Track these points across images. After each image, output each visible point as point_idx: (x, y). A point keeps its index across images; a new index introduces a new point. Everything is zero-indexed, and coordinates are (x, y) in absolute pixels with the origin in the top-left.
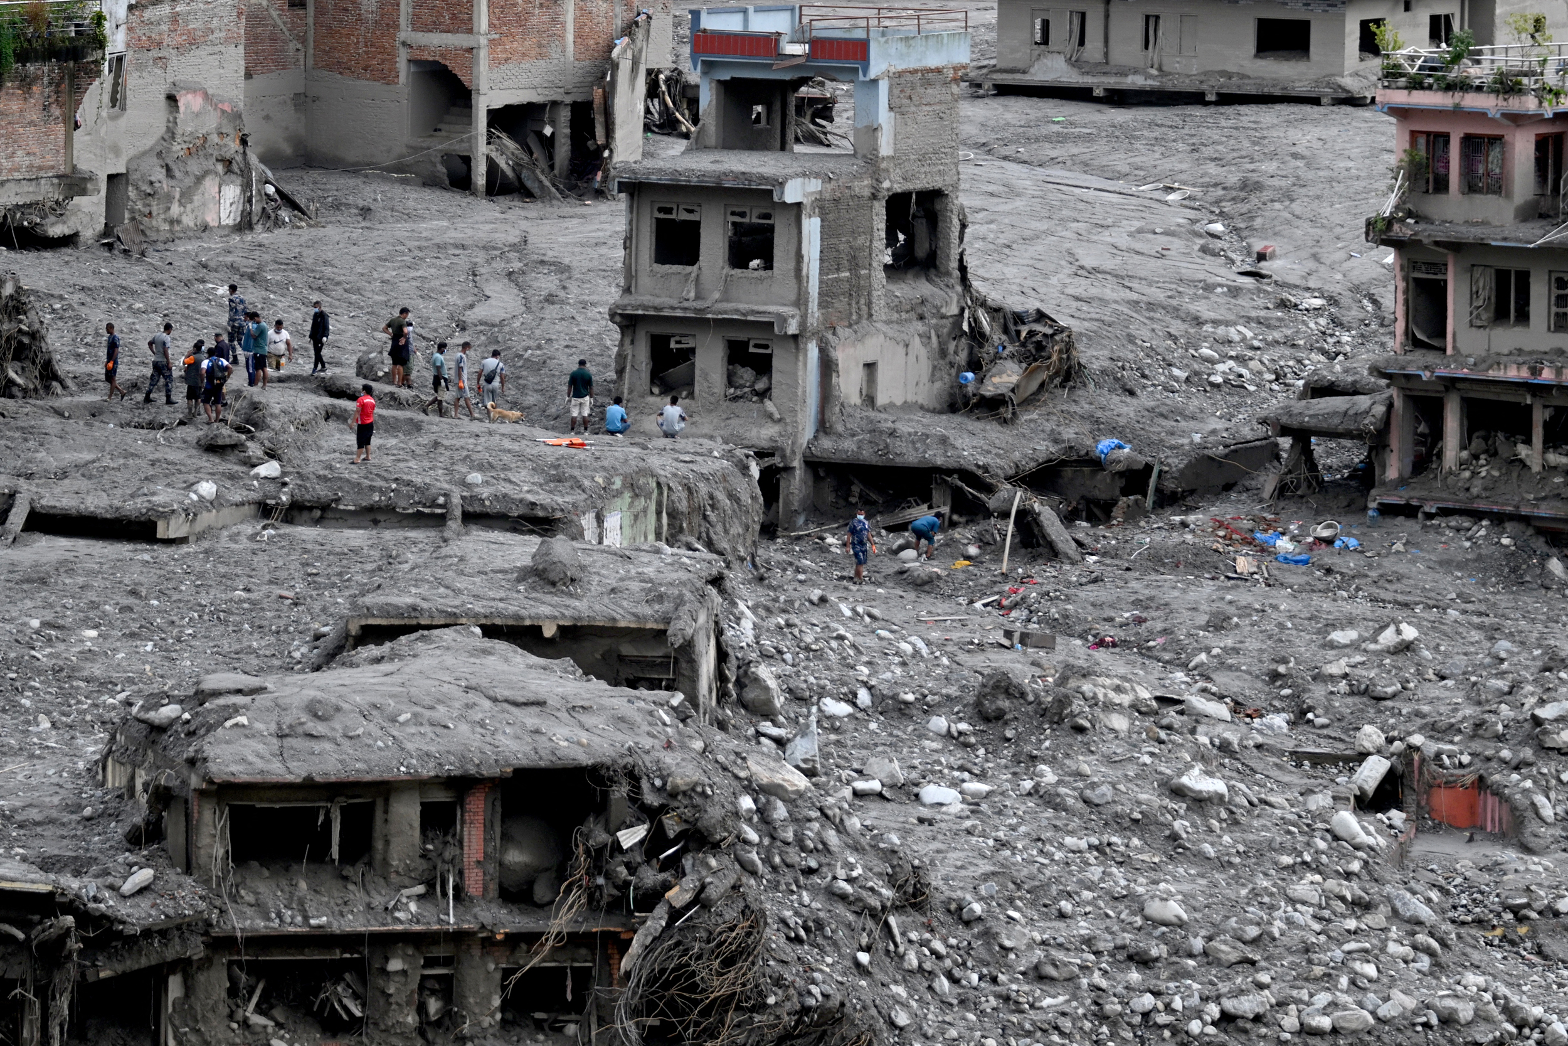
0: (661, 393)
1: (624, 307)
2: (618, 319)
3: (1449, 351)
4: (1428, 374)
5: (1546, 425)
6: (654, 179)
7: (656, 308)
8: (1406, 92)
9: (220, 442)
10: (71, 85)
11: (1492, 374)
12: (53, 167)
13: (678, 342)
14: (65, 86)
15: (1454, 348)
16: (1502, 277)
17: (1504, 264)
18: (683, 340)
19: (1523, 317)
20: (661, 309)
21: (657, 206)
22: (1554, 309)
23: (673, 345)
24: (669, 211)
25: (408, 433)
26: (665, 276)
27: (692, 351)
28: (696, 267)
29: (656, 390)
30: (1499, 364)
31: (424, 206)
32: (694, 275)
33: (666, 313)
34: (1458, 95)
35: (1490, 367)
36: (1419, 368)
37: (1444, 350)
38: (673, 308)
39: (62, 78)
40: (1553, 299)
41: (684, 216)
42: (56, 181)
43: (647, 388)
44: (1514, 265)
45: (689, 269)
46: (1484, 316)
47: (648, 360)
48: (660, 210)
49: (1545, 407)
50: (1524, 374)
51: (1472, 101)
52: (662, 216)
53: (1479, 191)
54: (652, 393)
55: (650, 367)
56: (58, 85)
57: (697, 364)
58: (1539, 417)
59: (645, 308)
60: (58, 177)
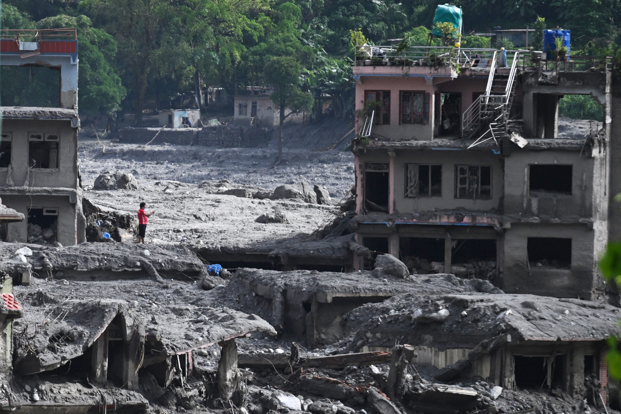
3: (391, 211)
4: (391, 223)
5: (453, 250)
8: (371, 68)
11: (431, 221)
15: (394, 209)
16: (423, 170)
17: (424, 162)
19: (437, 192)
22: (459, 186)
28: (10, 167)
30: (436, 216)
34: (406, 68)
35: (431, 217)
36: (385, 220)
37: (387, 212)
40: (459, 180)
44: (430, 162)
45: (3, 169)
46: (414, 192)
49: (453, 240)
50: (452, 220)
51: (413, 71)
53: (409, 122)
58: (449, 246)
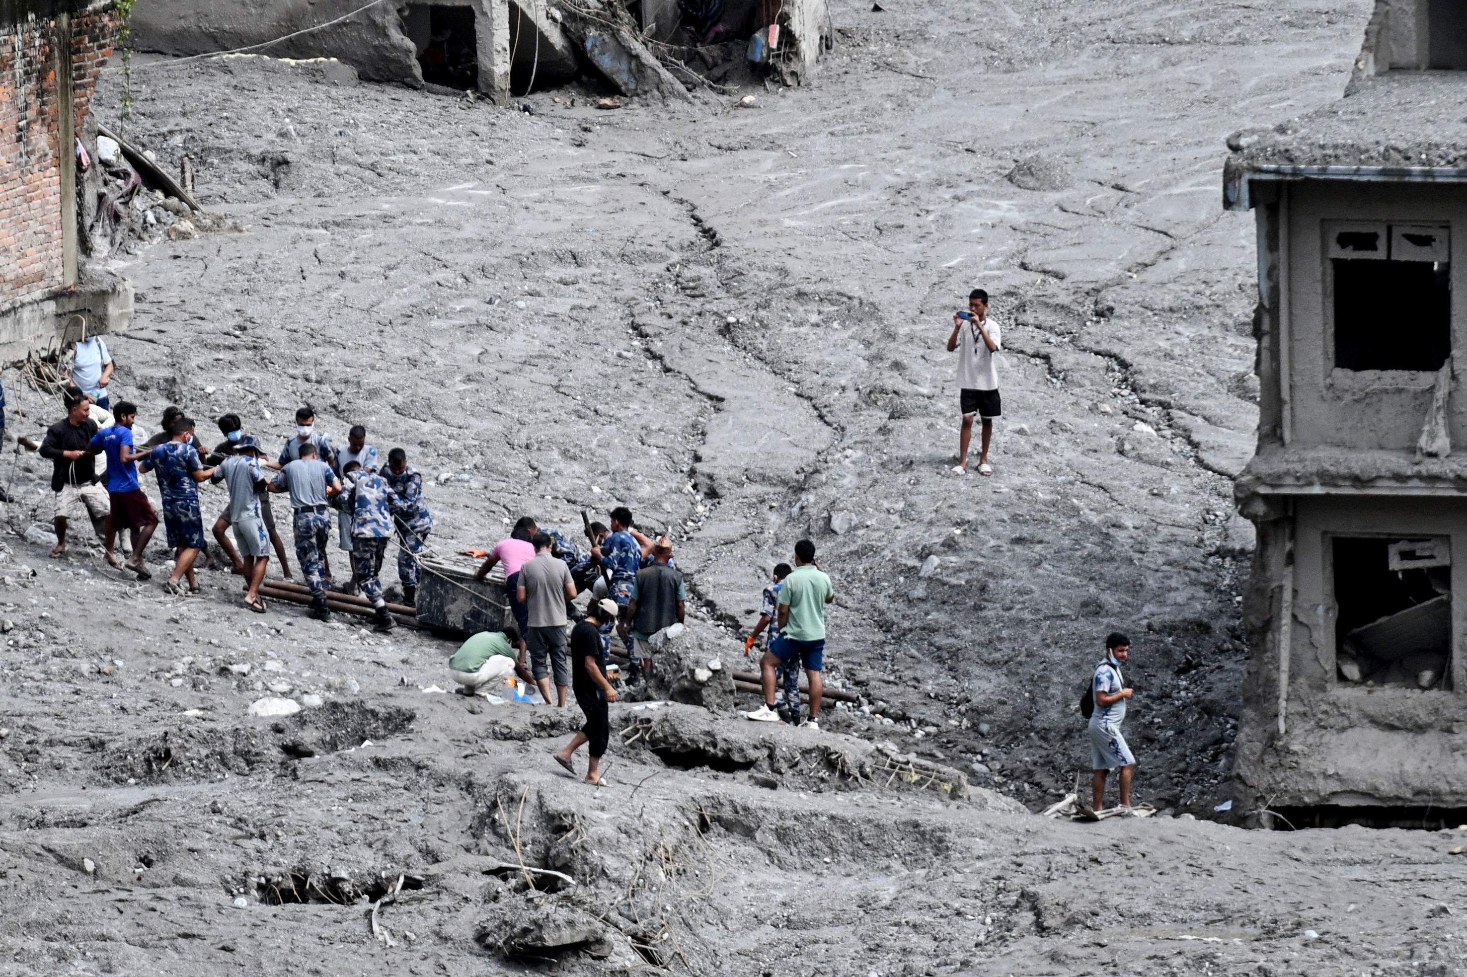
0: (1365, 677)
1: (1276, 480)
2: (1260, 508)
6: (1340, 169)
7: (1357, 480)
9: (551, 939)
10: (66, 72)
12: (41, 277)
13: (1406, 556)
14: (54, 77)
18: (1420, 548)
20: (1370, 482)
21: (1338, 230)
23: (1395, 564)
24: (1368, 241)
25: (912, 860)
26: (1367, 398)
27: (1443, 575)
28: (1445, 370)
29: (1352, 671)
31: (400, 141)
32: (1441, 394)
33: (1385, 489)
38: (1399, 478)
39: (49, 57)
41: (1406, 253)
42: (51, 307)
43: (1329, 665)
45: (1425, 379)
47: (1331, 601)
48: (1344, 240)
52: (1349, 254)
54: (1342, 678)
55: (1333, 615)
56: (42, 76)
57: (1457, 607)
59: (1326, 478)
60: (55, 296)
